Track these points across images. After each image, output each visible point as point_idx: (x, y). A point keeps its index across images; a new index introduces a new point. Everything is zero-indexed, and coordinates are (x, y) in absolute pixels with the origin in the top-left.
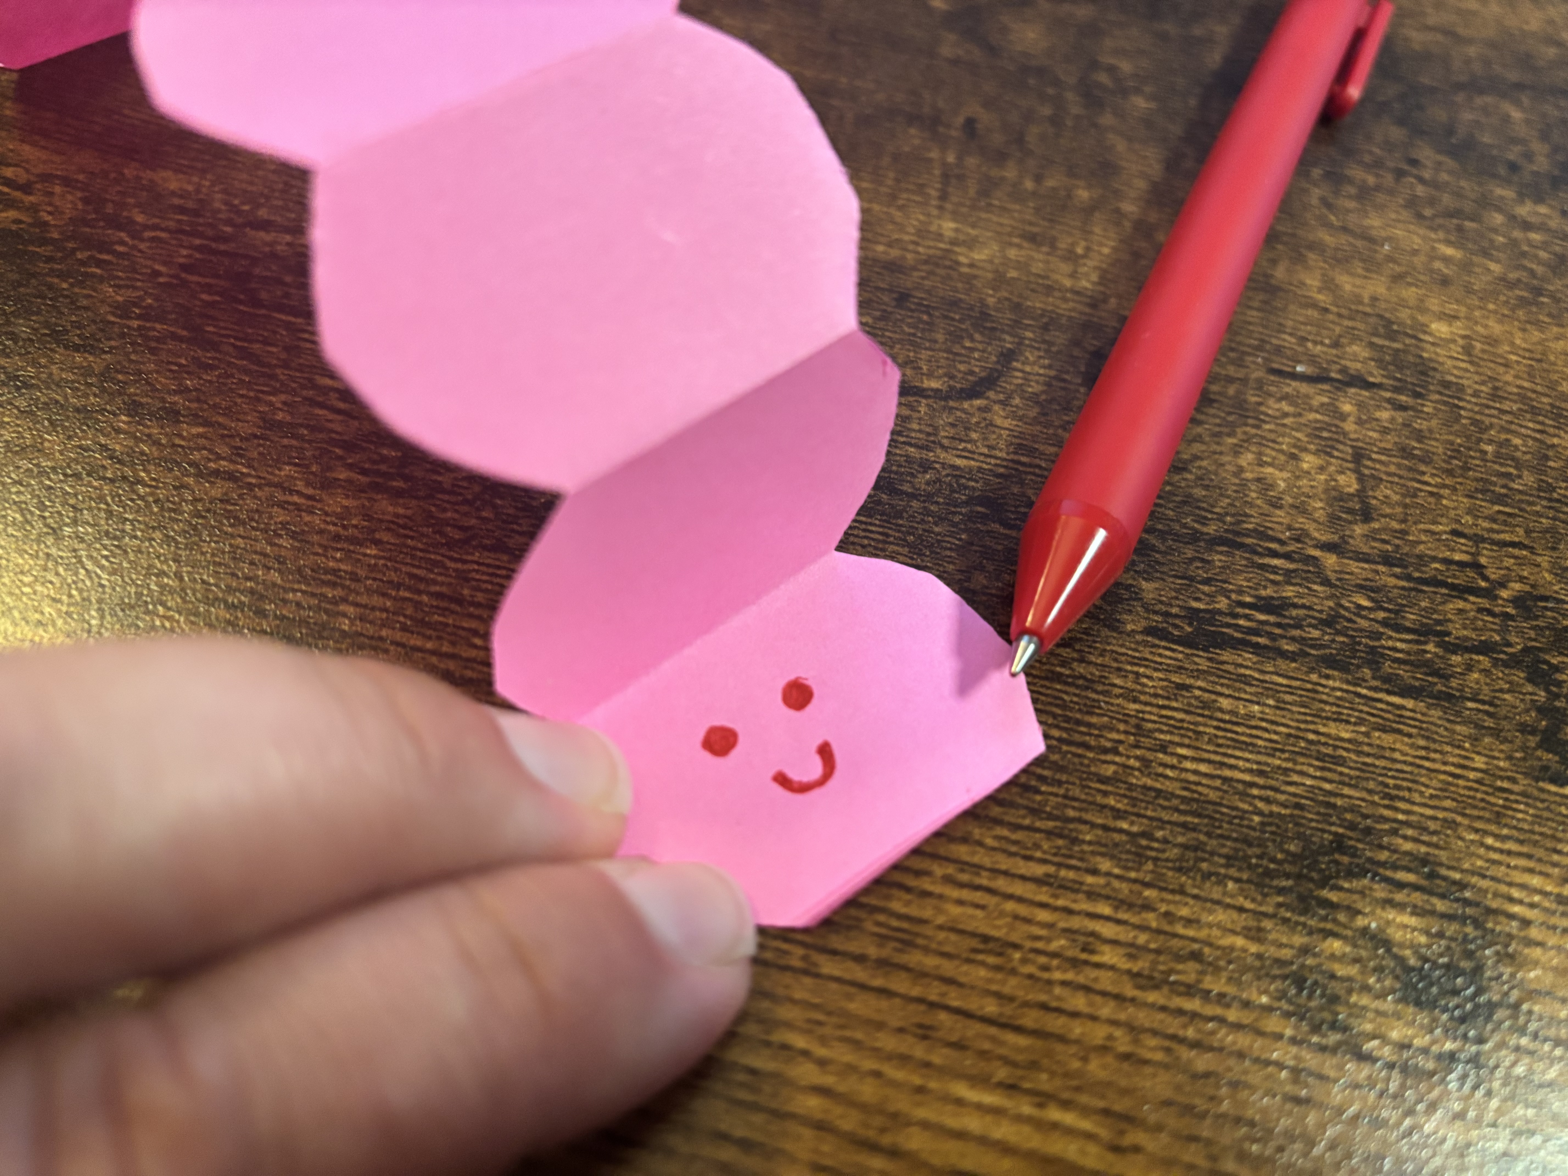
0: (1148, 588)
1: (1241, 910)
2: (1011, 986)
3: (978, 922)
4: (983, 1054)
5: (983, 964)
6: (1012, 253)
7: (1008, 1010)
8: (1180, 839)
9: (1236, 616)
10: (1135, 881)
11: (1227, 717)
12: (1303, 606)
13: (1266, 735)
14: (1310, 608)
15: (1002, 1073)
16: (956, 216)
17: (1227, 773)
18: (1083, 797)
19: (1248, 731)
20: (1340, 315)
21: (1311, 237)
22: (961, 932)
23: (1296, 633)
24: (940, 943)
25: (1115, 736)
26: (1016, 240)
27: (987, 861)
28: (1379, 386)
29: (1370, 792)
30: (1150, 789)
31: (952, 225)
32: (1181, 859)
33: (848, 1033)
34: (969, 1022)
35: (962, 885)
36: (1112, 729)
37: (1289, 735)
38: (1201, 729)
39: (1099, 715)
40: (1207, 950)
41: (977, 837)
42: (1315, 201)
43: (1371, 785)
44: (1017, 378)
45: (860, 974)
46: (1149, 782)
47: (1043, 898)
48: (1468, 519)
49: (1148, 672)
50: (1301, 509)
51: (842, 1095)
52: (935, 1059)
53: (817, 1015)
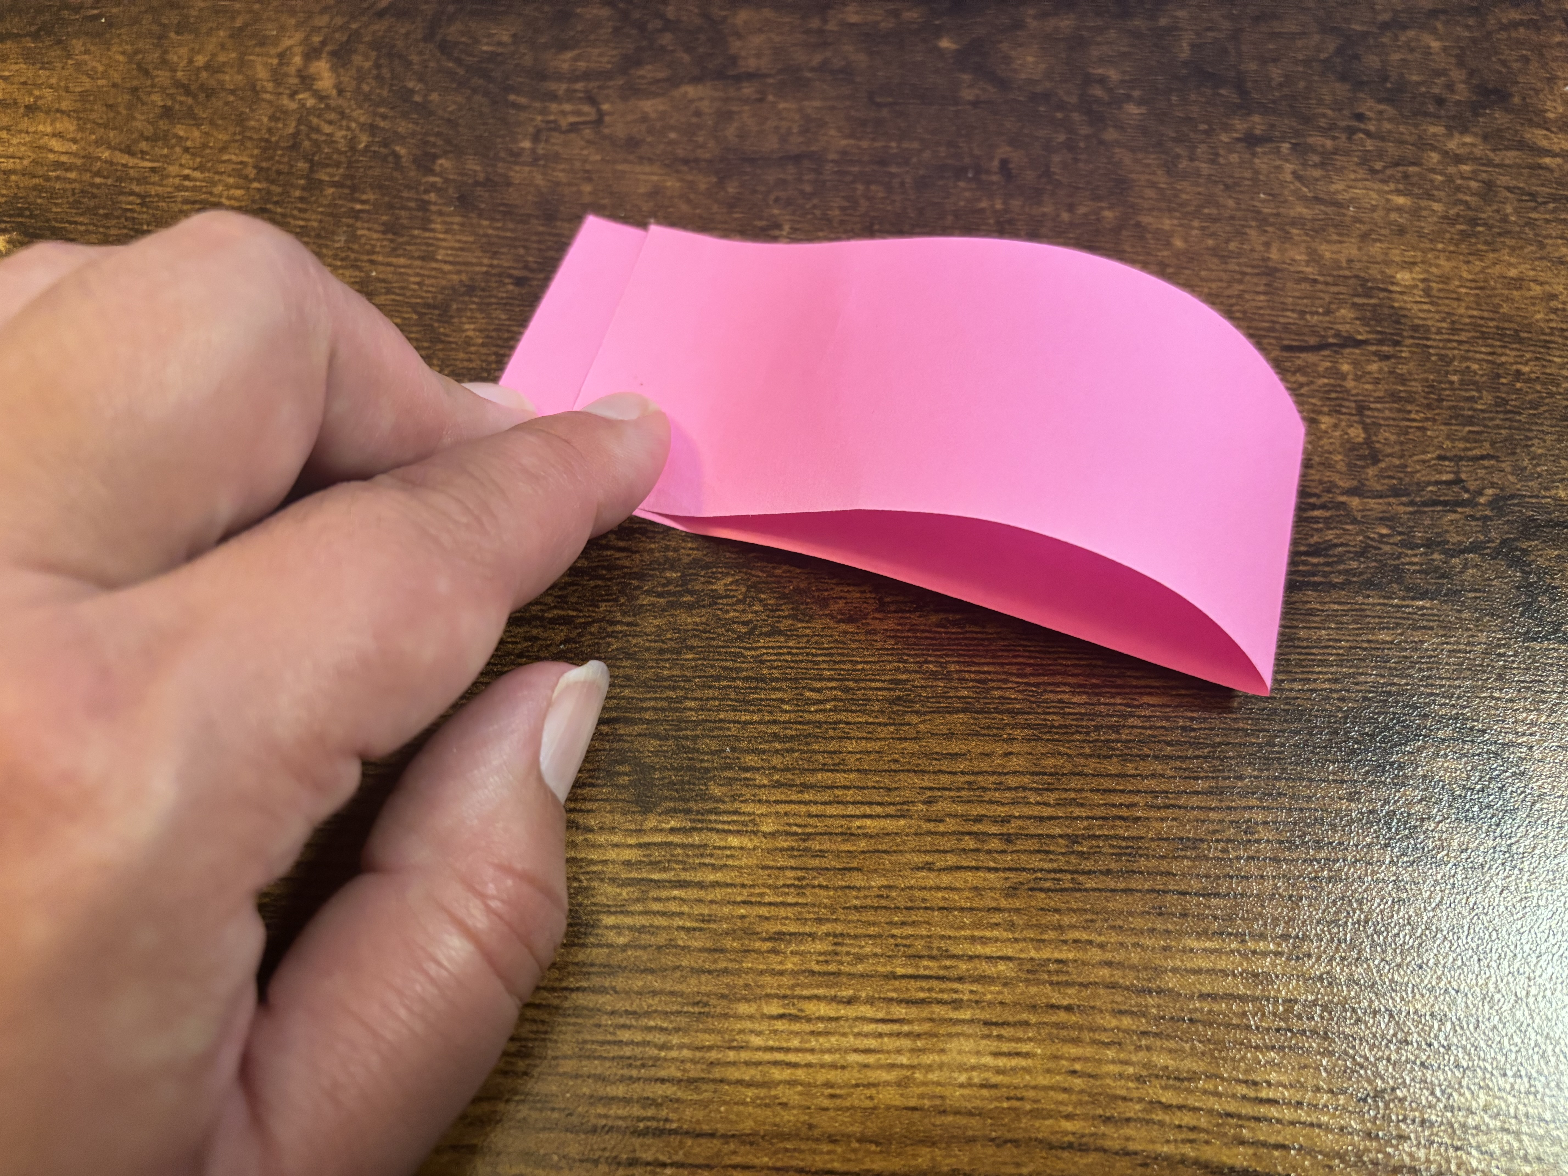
2: (1205, 867)
3: (1175, 830)
4: (1199, 917)
5: (1185, 857)
7: (1208, 884)
10: (1268, 778)
12: (1342, 545)
13: (1335, 651)
14: (1347, 545)
15: (1213, 926)
17: (1312, 685)
19: (1322, 651)
20: (1327, 284)
21: (1292, 213)
22: (1166, 839)
23: (1341, 567)
24: (1154, 850)
27: (1171, 787)
28: (1365, 342)
29: (1412, 677)
33: (1112, 923)
34: (1186, 898)
35: (1159, 808)
37: (1351, 648)
41: (1160, 771)
42: (1289, 177)
45: (1109, 883)
47: (1214, 804)
48: (1447, 444)
50: (1326, 464)
51: (1119, 963)
52: (1170, 927)
53: (1089, 916)
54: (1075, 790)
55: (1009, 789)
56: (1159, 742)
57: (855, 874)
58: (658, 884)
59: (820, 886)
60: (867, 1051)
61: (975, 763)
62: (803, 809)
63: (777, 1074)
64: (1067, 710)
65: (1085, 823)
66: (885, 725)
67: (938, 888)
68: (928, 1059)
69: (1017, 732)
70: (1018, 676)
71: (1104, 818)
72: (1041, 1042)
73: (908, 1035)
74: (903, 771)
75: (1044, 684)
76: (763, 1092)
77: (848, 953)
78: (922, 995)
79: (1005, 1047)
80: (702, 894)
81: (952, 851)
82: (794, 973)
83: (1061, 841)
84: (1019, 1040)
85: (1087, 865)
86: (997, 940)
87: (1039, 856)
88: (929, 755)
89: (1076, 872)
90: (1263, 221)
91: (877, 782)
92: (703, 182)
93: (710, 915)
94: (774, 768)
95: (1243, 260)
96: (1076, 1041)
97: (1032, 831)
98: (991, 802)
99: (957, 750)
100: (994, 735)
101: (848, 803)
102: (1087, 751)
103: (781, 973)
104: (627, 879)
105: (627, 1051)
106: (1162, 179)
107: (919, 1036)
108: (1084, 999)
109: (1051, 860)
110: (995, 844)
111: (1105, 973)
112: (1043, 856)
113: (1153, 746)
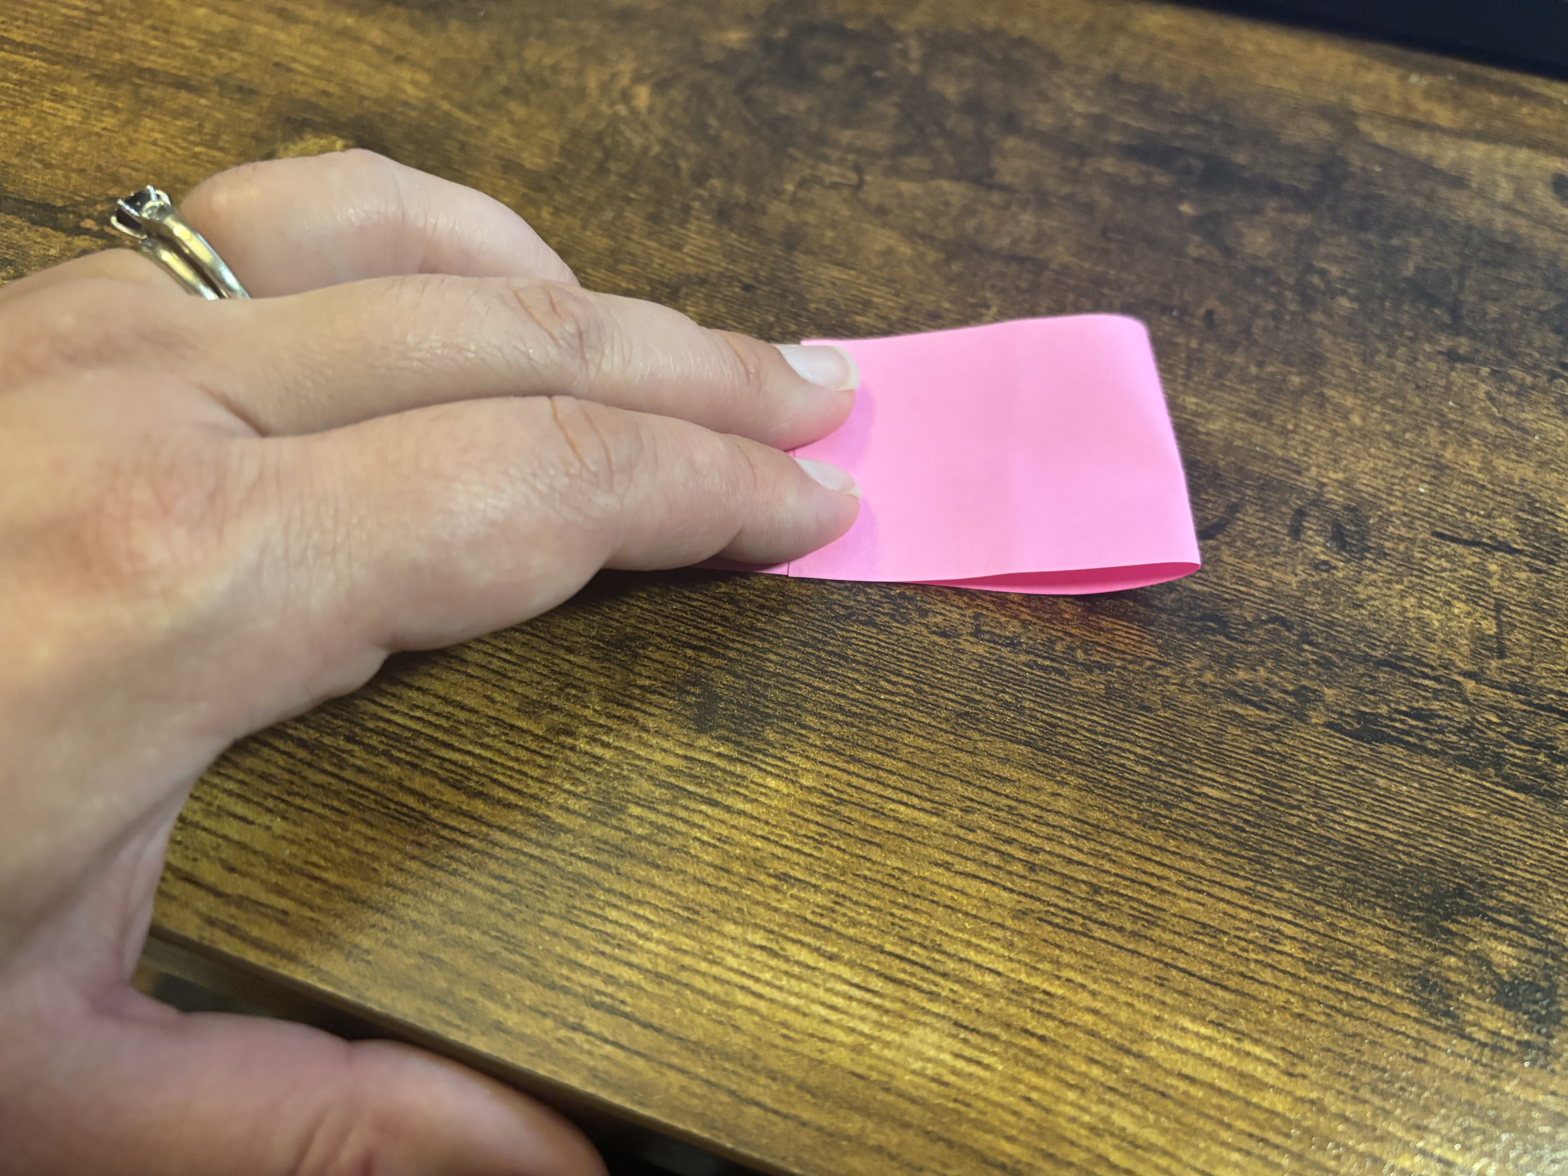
0: (1329, 694)
1: (1385, 928)
2: (1221, 959)
3: (1200, 914)
4: (1200, 1001)
5: (1202, 942)
6: (1239, 426)
7: (1218, 975)
8: (1343, 874)
9: (1393, 720)
10: (1310, 899)
11: (1383, 793)
12: (1446, 718)
13: (1411, 809)
14: (1451, 719)
15: (1213, 1015)
16: (1196, 393)
17: (1381, 832)
18: (1274, 837)
19: (1398, 804)
20: (1494, 492)
21: (1476, 425)
22: (1188, 919)
23: (1439, 737)
24: (1174, 925)
25: (1299, 797)
26: (1242, 415)
27: (1207, 875)
28: (1520, 552)
29: (1486, 857)
30: (1322, 836)
31: (1194, 400)
32: (1344, 887)
33: (1110, 976)
34: (1192, 979)
35: (1189, 889)
36: (1297, 792)
37: (1428, 810)
39: (1287, 781)
40: (1359, 952)
41: (1202, 858)
42: (1482, 395)
43: (1488, 853)
44: (1240, 526)
45: (1120, 939)
46: (1323, 833)
47: (1246, 904)
49: (1325, 754)
50: (1449, 644)
51: (1106, 1015)
52: (1168, 1000)
53: (1090, 963)
54: (1111, 847)
55: (1048, 825)
56: (1208, 831)
57: (874, 848)
58: (690, 795)
59: (838, 848)
60: (833, 1008)
61: (1022, 792)
62: (845, 777)
63: (741, 998)
64: (1126, 775)
65: (1112, 879)
66: (946, 732)
67: (950, 888)
68: (888, 1036)
69: (1071, 779)
70: (1088, 730)
71: (1133, 881)
72: (1003, 1060)
73: (876, 1007)
74: (950, 776)
75: (1111, 745)
76: (720, 1009)
77: (844, 915)
78: (902, 976)
79: (968, 1052)
80: (726, 816)
81: (974, 860)
82: (787, 914)
83: (1083, 886)
84: (983, 1050)
85: (1103, 916)
86: (991, 953)
87: (1057, 893)
88: (981, 772)
89: (1089, 919)
90: (1445, 424)
91: (923, 777)
92: (932, 256)
93: (727, 837)
94: (830, 734)
95: (1415, 450)
96: (1040, 1072)
97: (1058, 868)
98: (1026, 830)
99: (1008, 775)
100: (1048, 774)
101: (889, 786)
102: (1135, 816)
103: (776, 910)
104: (664, 781)
105: (609, 928)
106: (1356, 365)
107: (887, 1012)
108: (1060, 1036)
109: (1068, 900)
110: (1018, 868)
111: (1089, 1019)
112: (1061, 894)
113: (1200, 833)
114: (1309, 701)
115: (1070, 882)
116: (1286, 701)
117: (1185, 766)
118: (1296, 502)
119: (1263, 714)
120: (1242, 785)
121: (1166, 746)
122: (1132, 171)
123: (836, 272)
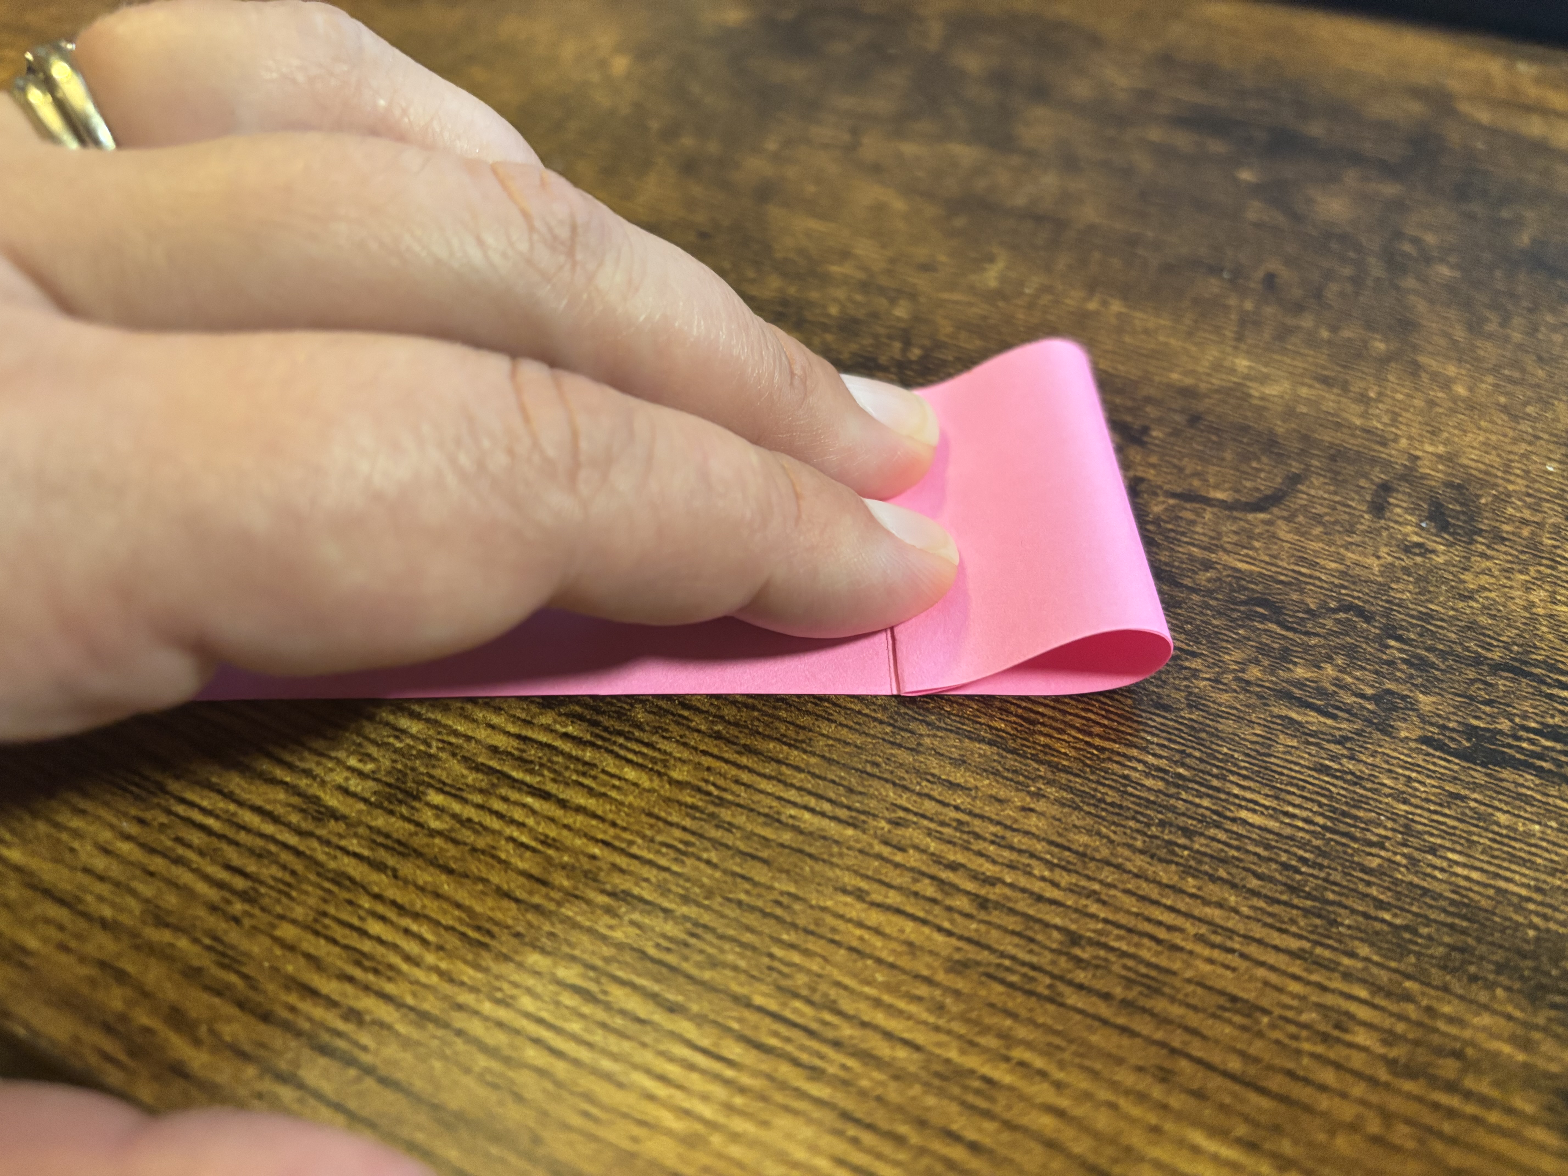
0: (1425, 701)
1: (1509, 1017)
2: (1257, 1048)
3: (1227, 981)
4: (1222, 1107)
5: (1229, 1022)
6: (1304, 391)
7: (1252, 1070)
8: (1446, 939)
9: (1520, 739)
10: (1396, 971)
11: (1504, 832)
13: (1547, 855)
15: (1241, 1130)
16: (1249, 353)
17: (1502, 884)
18: (1345, 883)
19: (1527, 848)
22: (1210, 989)
24: (1186, 995)
25: (1382, 832)
26: (1307, 381)
27: (1241, 928)
30: (1417, 886)
31: (1245, 363)
32: (1447, 957)
33: (1087, 1062)
34: (1210, 1074)
35: (1213, 946)
36: (1379, 825)
38: (1475, 838)
39: (1365, 809)
40: (1469, 1051)
41: (1233, 904)
44: (1302, 500)
45: (1104, 1010)
46: (1416, 880)
47: (1297, 970)
49: (1420, 778)
51: (1075, 1118)
52: (1174, 1103)
53: (1057, 1041)
54: (1101, 882)
55: (1011, 848)
56: (1244, 869)
57: (758, 865)
58: (515, 783)
59: (708, 862)
60: (663, 1078)
61: (978, 803)
62: (734, 771)
63: (532, 1054)
64: (1130, 789)
65: (1100, 926)
66: (881, 722)
67: (860, 924)
68: (740, 1125)
69: (1052, 792)
70: (1079, 730)
71: (1130, 930)
73: (727, 1082)
74: (879, 778)
75: (1112, 751)
76: (500, 1068)
77: (701, 952)
78: (773, 1042)
80: (558, 813)
81: (899, 889)
82: (620, 946)
83: (1056, 934)
86: (910, 1017)
87: (1016, 940)
88: (923, 774)
89: (1061, 979)
91: (841, 778)
92: (931, 211)
93: (554, 840)
94: (722, 718)
95: (1539, 425)
97: (1022, 907)
98: (980, 854)
99: (961, 781)
100: (1018, 783)
101: (792, 786)
102: (1139, 844)
103: (604, 938)
104: (483, 764)
105: (367, 946)
106: (1460, 333)
107: (742, 1090)
108: (1002, 1145)
109: (1031, 952)
110: (961, 903)
111: (1046, 1123)
112: (1022, 942)
113: (1234, 871)
114: (1396, 709)
115: (1037, 927)
116: (1363, 708)
117: (1215, 783)
118: (1379, 475)
119: (1329, 722)
120: (1297, 811)
121: (1189, 755)
122: (1183, 140)
123: (813, 224)
